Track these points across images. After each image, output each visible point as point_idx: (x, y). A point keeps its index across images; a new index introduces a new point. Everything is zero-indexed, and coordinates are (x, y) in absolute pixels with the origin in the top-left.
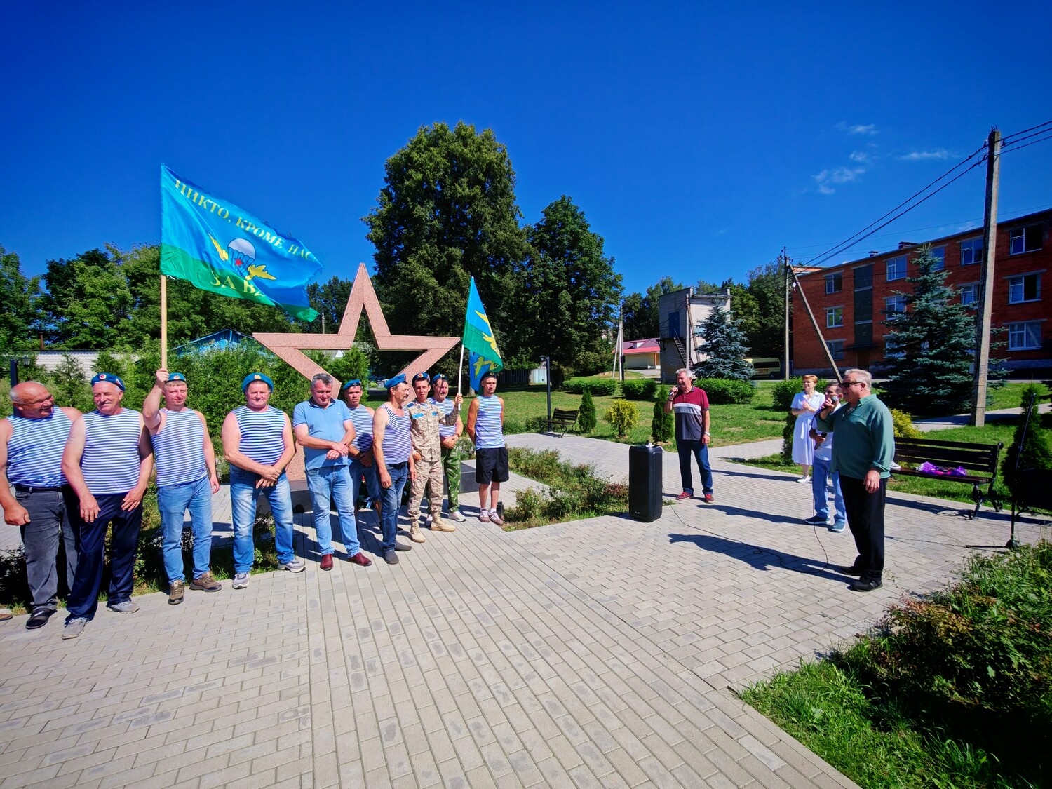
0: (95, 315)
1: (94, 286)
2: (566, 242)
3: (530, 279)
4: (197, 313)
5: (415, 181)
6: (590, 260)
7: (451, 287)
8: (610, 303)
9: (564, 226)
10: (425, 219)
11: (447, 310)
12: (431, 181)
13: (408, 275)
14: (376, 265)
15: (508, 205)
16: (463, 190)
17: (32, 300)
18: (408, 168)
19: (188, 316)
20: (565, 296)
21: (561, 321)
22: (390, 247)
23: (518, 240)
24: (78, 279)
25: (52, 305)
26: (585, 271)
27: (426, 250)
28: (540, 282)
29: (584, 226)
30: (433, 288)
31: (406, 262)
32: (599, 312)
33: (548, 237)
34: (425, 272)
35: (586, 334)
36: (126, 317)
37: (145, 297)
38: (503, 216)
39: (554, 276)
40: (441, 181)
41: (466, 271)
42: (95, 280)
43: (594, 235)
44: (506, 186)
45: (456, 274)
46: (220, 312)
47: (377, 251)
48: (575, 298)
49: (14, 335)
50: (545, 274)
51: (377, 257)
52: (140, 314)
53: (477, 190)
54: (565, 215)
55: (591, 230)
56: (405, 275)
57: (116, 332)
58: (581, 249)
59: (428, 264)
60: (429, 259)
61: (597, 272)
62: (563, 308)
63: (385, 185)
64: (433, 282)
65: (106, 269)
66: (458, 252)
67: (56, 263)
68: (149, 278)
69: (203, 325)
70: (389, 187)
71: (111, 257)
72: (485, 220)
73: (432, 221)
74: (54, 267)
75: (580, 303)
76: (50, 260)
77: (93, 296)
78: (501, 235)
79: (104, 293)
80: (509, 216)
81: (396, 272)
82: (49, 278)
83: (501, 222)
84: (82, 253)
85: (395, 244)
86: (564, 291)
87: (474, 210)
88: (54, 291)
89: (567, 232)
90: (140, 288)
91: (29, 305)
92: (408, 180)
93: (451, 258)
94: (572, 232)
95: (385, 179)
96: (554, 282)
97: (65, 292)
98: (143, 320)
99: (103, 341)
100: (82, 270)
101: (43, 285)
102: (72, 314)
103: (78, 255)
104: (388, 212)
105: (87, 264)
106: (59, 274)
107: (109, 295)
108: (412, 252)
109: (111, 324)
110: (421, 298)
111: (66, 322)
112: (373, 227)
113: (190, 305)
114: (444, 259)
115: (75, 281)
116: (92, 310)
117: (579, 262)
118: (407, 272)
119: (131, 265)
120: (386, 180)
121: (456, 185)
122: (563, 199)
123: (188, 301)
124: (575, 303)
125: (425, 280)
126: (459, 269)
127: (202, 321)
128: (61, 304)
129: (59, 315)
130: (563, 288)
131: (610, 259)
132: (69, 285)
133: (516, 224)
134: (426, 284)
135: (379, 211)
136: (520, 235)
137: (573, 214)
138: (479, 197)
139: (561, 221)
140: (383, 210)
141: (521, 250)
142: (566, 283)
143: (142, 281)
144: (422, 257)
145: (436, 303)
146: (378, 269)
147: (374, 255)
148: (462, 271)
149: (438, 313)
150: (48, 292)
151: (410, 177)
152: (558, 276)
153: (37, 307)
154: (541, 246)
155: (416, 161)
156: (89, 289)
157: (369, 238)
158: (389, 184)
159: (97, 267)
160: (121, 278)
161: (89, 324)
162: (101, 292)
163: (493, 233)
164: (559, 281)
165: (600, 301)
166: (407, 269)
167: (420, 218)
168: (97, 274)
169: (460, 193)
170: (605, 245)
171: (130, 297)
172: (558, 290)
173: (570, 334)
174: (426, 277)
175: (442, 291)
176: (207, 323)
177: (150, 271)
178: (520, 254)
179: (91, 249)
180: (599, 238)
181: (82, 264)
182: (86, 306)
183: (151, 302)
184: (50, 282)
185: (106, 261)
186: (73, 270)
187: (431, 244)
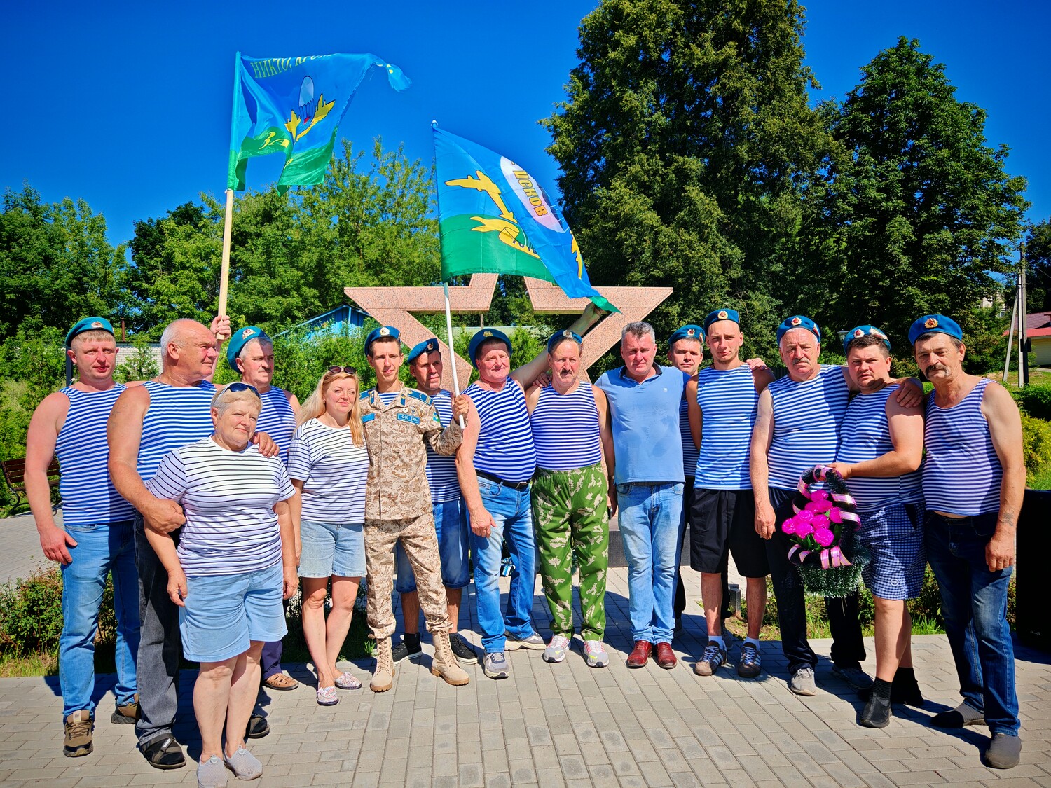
0: (185, 293)
1: (185, 254)
2: (904, 125)
3: (830, 200)
4: (309, 285)
5: (625, 50)
6: (953, 155)
7: (684, 225)
8: (998, 234)
9: (900, 95)
10: (641, 112)
11: (674, 263)
12: (651, 45)
13: (612, 209)
14: (561, 195)
15: (789, 70)
16: (705, 53)
17: (118, 275)
18: (615, 28)
19: (298, 289)
20: (901, 227)
21: (890, 274)
22: (584, 164)
23: (804, 131)
24: (166, 244)
25: (137, 283)
26: (944, 175)
27: (642, 163)
28: (849, 204)
29: (943, 93)
30: (652, 227)
31: (608, 186)
32: (973, 253)
33: (869, 119)
34: (639, 203)
35: (942, 296)
37: (245, 265)
38: (778, 91)
39: (879, 190)
40: (670, 44)
41: (707, 193)
42: (186, 244)
43: (964, 107)
44: (785, 36)
45: (691, 202)
46: (339, 282)
47: (563, 173)
48: (921, 230)
50: (859, 189)
51: (562, 183)
52: (238, 289)
53: (730, 49)
54: (905, 75)
55: (958, 98)
56: (606, 209)
58: (935, 136)
59: (644, 188)
60: (646, 178)
61: (968, 176)
62: (896, 250)
63: (577, 63)
64: (652, 218)
65: (200, 229)
66: (694, 164)
67: (145, 224)
68: (252, 239)
69: (317, 302)
70: (584, 64)
71: (206, 211)
72: (744, 101)
73: (651, 115)
74: (142, 231)
75: (930, 239)
76: (138, 221)
77: (183, 266)
78: (773, 125)
79: (197, 263)
80: (789, 89)
81: (593, 204)
82: (136, 245)
83: (774, 102)
84: (173, 209)
85: (592, 159)
86: (899, 218)
87: (724, 85)
88: (141, 262)
89: (907, 105)
90: (240, 252)
91: (112, 283)
92: (614, 50)
93: (683, 176)
94: (917, 105)
95: (579, 52)
96: (879, 202)
97: (152, 262)
98: (243, 298)
100: (172, 232)
101: (128, 254)
102: (159, 293)
103: (169, 212)
104: (581, 108)
105: (179, 223)
106: (148, 240)
108: (619, 169)
110: (632, 246)
111: (153, 304)
112: (557, 135)
113: (300, 273)
114: (672, 176)
115: (163, 247)
116: (182, 286)
117: (929, 161)
118: (611, 204)
120: (580, 55)
121: (693, 46)
122: (902, 44)
123: (298, 269)
124: (921, 239)
125: (639, 216)
126: (694, 192)
127: (314, 297)
128: (148, 280)
129: (144, 294)
130: (895, 212)
131: (997, 149)
132: (157, 254)
133: (803, 102)
134: (641, 223)
135: (567, 107)
136: (810, 121)
137: (920, 73)
138: (733, 61)
139: (894, 86)
140: (574, 105)
141: (812, 147)
142: (902, 203)
143: (242, 243)
144: (635, 178)
145: (656, 253)
146: (564, 202)
147: (558, 180)
148: (702, 194)
149: (660, 269)
150: (134, 264)
151: (616, 45)
152: (888, 191)
153: (121, 285)
154: (852, 136)
155: (628, 15)
156: (179, 258)
157: (551, 153)
158: (584, 61)
159: (188, 227)
161: (177, 307)
162: (193, 260)
163: (758, 124)
164: (887, 199)
165: (975, 232)
166: (610, 198)
167: (631, 112)
168: (189, 236)
169: (699, 60)
170: (987, 124)
172: (885, 217)
173: (910, 299)
174: (640, 211)
175: (668, 233)
176: (323, 300)
177: (253, 229)
178: (810, 156)
180: (974, 112)
181: (172, 224)
182: (174, 281)
183: (251, 272)
184: (136, 250)
185: (200, 217)
186: (162, 233)
187: (650, 155)
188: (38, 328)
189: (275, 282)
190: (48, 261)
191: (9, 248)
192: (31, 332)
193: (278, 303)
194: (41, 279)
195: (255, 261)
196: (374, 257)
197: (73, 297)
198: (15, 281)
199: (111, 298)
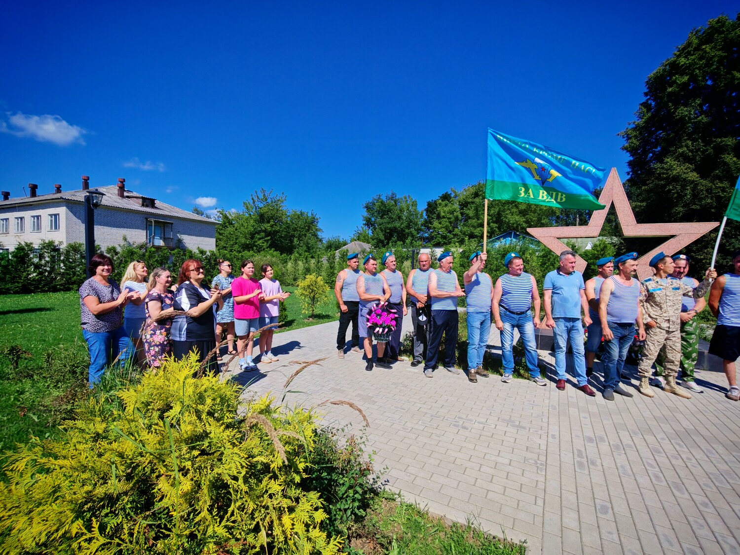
0: (444, 228)
1: (444, 212)
4: (493, 222)
7: (718, 177)
10: (689, 117)
12: (700, 78)
13: (663, 173)
17: (421, 221)
18: (672, 75)
22: (645, 153)
24: (438, 209)
25: (427, 224)
27: (688, 146)
30: (693, 181)
31: (662, 162)
36: (457, 228)
37: (467, 215)
42: (445, 209)
45: (725, 164)
46: (507, 220)
47: (631, 158)
49: (413, 240)
51: (630, 164)
52: (464, 225)
56: (659, 174)
57: (452, 236)
59: (689, 160)
63: (644, 99)
65: (450, 202)
67: (430, 202)
68: (470, 205)
69: (497, 230)
70: (648, 99)
71: (453, 195)
73: (697, 118)
74: (429, 205)
76: (428, 201)
77: (444, 217)
79: (448, 215)
81: (651, 172)
82: (427, 210)
84: (441, 195)
85: (651, 148)
88: (429, 217)
90: (466, 211)
91: (419, 225)
93: (720, 149)
95: (645, 93)
97: (433, 217)
98: (465, 229)
99: (446, 241)
100: (440, 204)
101: (425, 214)
102: (435, 228)
103: (439, 197)
104: (645, 122)
105: (442, 201)
106: (432, 208)
107: (451, 216)
108: (670, 152)
109: (450, 232)
110: (677, 193)
111: (432, 232)
112: (629, 138)
115: (437, 210)
116: (443, 225)
118: (663, 171)
119: (461, 198)
126: (729, 158)
127: (496, 227)
128: (431, 223)
129: (429, 228)
132: (435, 213)
135: (636, 123)
140: (641, 122)
143: (466, 206)
145: (695, 196)
146: (631, 173)
147: (628, 162)
148: (735, 159)
150: (426, 217)
151: (673, 84)
153: (422, 225)
155: (682, 66)
156: (442, 214)
157: (624, 148)
158: (649, 97)
159: (446, 202)
160: (457, 206)
166: (663, 168)
168: (446, 205)
171: (460, 216)
175: (705, 183)
176: (499, 228)
177: (470, 200)
179: (444, 193)
181: (440, 201)
182: (440, 223)
183: (470, 218)
184: (427, 213)
185: (451, 198)
186: (436, 205)
187: (694, 140)
188: (396, 242)
189: (479, 222)
190: (400, 218)
191: (388, 214)
192: (394, 243)
193: (480, 230)
194: (397, 224)
195: (471, 213)
196: (523, 208)
197: (407, 231)
198: (389, 226)
199: (418, 230)
